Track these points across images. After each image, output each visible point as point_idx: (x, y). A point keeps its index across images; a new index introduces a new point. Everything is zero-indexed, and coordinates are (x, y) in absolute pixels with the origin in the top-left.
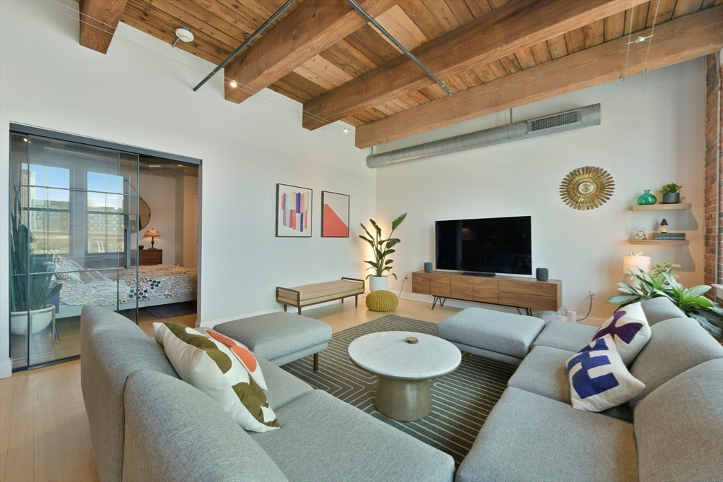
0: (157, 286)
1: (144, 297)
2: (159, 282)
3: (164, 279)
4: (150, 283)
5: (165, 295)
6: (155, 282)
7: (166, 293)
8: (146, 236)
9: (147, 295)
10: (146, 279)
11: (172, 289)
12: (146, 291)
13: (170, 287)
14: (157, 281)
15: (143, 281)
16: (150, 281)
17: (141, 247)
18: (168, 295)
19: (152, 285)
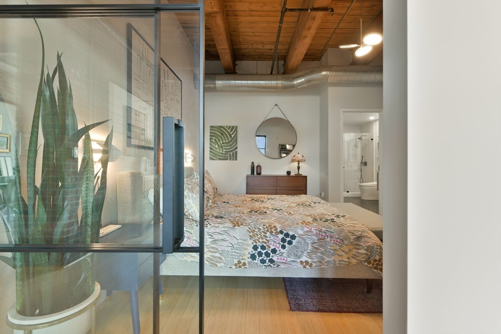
0: (290, 243)
1: (272, 261)
2: (293, 237)
3: (301, 232)
4: (281, 236)
5: (302, 262)
6: (287, 235)
7: (304, 259)
8: (293, 161)
9: (275, 258)
10: (276, 229)
11: (312, 252)
12: (274, 251)
13: (310, 247)
14: (291, 233)
15: (271, 232)
16: (281, 232)
17: (289, 173)
18: (307, 262)
19: (283, 240)
